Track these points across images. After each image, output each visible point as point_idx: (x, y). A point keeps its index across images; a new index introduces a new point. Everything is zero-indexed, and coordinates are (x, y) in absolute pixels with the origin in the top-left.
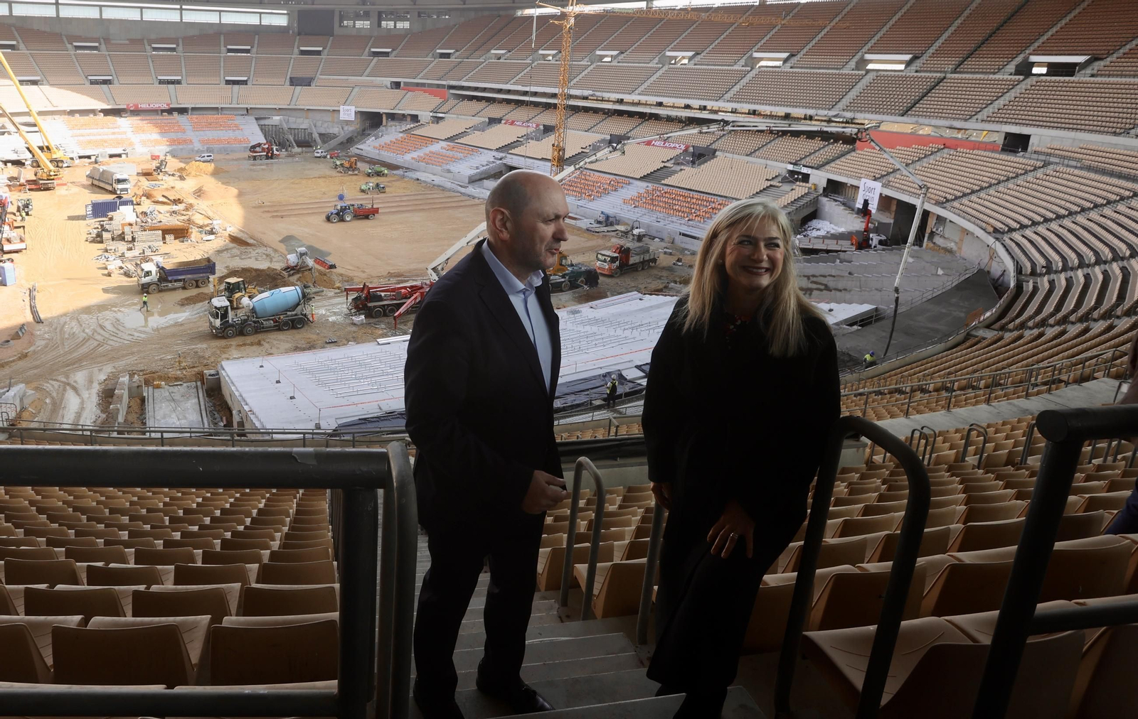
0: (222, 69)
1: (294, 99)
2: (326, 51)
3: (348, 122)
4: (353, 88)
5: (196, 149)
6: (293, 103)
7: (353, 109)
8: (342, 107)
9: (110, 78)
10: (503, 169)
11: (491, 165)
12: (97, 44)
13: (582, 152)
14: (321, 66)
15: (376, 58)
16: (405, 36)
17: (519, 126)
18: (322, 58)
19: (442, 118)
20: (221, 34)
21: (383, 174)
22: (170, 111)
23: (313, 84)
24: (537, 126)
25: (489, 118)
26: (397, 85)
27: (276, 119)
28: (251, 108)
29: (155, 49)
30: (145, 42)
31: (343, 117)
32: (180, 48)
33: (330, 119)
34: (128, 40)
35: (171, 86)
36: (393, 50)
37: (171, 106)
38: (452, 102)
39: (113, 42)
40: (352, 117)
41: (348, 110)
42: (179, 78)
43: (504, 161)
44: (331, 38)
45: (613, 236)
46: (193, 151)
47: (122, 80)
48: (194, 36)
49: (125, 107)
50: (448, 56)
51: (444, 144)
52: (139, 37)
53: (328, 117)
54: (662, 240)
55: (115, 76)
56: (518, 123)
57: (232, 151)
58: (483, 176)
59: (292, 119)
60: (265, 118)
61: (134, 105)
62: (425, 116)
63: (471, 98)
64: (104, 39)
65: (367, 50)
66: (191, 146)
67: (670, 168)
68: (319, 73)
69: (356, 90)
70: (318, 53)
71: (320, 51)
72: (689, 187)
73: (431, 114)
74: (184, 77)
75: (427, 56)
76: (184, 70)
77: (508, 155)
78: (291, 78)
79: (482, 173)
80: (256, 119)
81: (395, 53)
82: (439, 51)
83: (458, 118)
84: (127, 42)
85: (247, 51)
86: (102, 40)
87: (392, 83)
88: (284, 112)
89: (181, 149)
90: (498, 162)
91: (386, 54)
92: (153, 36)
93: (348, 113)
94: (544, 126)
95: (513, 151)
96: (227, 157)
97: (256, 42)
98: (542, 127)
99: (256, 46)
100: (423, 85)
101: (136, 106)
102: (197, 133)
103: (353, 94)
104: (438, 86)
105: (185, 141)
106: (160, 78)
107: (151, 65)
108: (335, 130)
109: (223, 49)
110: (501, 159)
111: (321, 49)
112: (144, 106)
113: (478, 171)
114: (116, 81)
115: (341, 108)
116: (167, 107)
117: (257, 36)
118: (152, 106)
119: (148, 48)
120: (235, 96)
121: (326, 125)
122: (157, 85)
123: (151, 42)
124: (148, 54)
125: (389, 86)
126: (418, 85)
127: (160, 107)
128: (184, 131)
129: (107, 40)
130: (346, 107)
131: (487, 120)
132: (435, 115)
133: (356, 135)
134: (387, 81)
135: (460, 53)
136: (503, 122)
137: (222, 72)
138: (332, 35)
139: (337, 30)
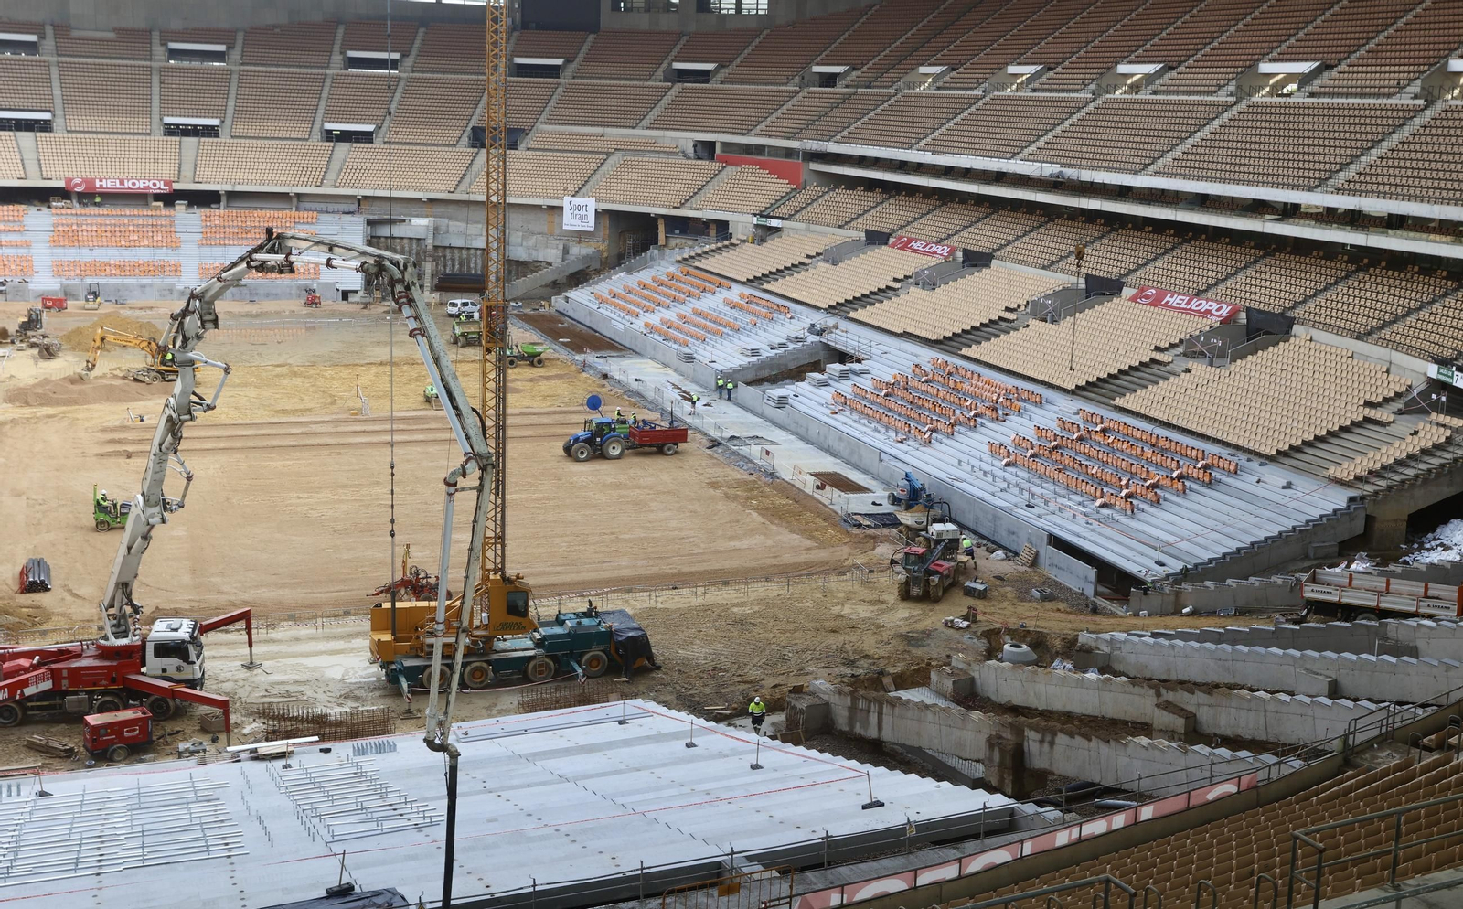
0: (323, 104)
1: (467, 179)
2: (571, 68)
3: (580, 236)
4: (608, 154)
5: (180, 287)
6: (463, 187)
7: (591, 204)
8: (567, 199)
9: (47, 116)
10: (822, 355)
11: (791, 346)
12: (33, 38)
13: (1001, 319)
14: (552, 103)
15: (678, 87)
16: (755, 34)
17: (917, 251)
18: (559, 84)
19: (777, 230)
20: (339, 22)
21: (540, 362)
22: (169, 199)
23: (522, 147)
24: (952, 251)
25: (867, 232)
26: (706, 150)
27: (420, 224)
28: (365, 197)
29: (174, 54)
30: (156, 36)
31: (570, 222)
32: (236, 54)
33: (545, 228)
34: (115, 30)
35: (190, 141)
36: (721, 66)
37: (176, 186)
38: (812, 190)
39: (75, 33)
40: (589, 225)
41: (580, 208)
42: (215, 122)
43: (829, 339)
44: (591, 37)
45: (887, 540)
46: (171, 291)
47: (77, 122)
48: (275, 26)
49: (61, 184)
50: (830, 80)
51: (737, 289)
52: (142, 25)
53: (540, 223)
54: (1012, 554)
55: (59, 112)
56: (915, 245)
57: (268, 295)
58: (765, 373)
59: (456, 226)
60: (391, 222)
61: (85, 181)
62: (743, 223)
63: (852, 183)
64: (56, 27)
65: (665, 65)
66: (169, 281)
67: (1166, 364)
68: (542, 118)
69: (612, 160)
70: (552, 71)
71: (556, 67)
72: (1164, 419)
73: (755, 220)
74: (228, 122)
75: (788, 81)
76: (231, 104)
77: (844, 324)
78: (473, 128)
79: (761, 366)
80: (370, 223)
81: (724, 72)
82: (817, 69)
83: (807, 230)
84: (112, 35)
85: (394, 64)
86: (49, 31)
87: (697, 144)
88: (440, 209)
89: (143, 287)
90: (813, 338)
91: (703, 76)
92: (176, 24)
93: (580, 213)
94: (965, 251)
95: (859, 314)
96: (254, 309)
97: (417, 43)
98: (960, 255)
99: (414, 52)
100: (760, 149)
101: (90, 182)
102: (207, 250)
103: (604, 168)
104: (789, 153)
105: (161, 269)
106: (168, 120)
107: (156, 88)
108: (552, 254)
109: (337, 58)
110: (820, 333)
111: (559, 62)
112: (109, 185)
113: (754, 359)
114: (58, 124)
115: (566, 202)
116: (166, 189)
117: (422, 31)
118: (128, 184)
119: (158, 50)
120: (335, 166)
121: (531, 241)
122: (158, 136)
123: (168, 36)
124: (154, 64)
125: (690, 151)
126: (749, 149)
127: (148, 187)
128: (175, 246)
129: (62, 30)
130: (578, 201)
131: (863, 235)
132: (762, 221)
133: (597, 266)
134: (687, 139)
135: (859, 73)
136: (892, 240)
137: (321, 111)
138: (594, 27)
139: (607, 19)
